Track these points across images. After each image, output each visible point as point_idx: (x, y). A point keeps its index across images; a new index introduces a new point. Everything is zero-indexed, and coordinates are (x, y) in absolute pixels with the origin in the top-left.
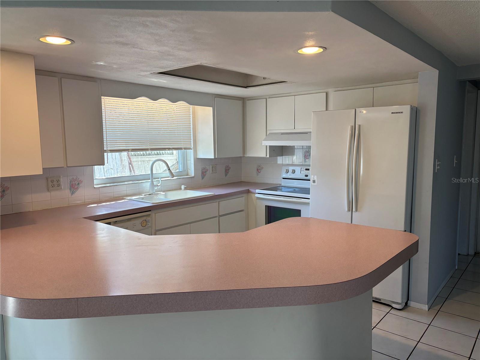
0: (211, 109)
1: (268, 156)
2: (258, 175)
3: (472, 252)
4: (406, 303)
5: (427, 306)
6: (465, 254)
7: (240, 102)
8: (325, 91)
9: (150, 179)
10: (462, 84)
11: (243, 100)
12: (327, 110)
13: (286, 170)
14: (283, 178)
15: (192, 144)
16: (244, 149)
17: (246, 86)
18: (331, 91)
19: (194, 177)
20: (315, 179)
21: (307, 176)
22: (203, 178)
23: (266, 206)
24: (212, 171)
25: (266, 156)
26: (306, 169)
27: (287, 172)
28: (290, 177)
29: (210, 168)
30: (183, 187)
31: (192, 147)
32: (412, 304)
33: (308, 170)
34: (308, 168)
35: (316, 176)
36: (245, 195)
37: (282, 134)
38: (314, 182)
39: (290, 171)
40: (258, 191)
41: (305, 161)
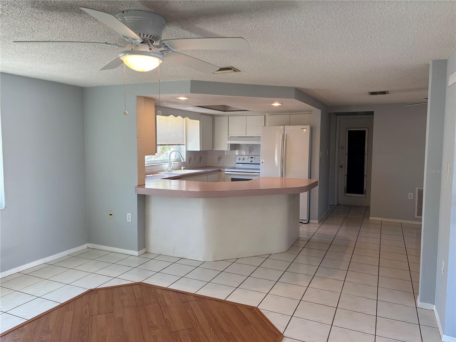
0: (198, 121)
1: (229, 150)
2: (219, 162)
3: (336, 204)
4: (309, 221)
5: (318, 221)
6: (333, 205)
7: (211, 118)
8: (264, 114)
9: (168, 162)
10: (330, 114)
11: (213, 116)
12: (265, 126)
13: (239, 158)
14: (237, 163)
15: (185, 142)
16: (213, 146)
17: (224, 110)
18: (267, 114)
19: (185, 162)
20: (263, 161)
21: (251, 161)
22: (189, 163)
23: (231, 178)
24: (194, 159)
25: (228, 150)
26: (251, 158)
27: (240, 159)
28: (241, 162)
29: (193, 157)
30: (182, 168)
31: (185, 144)
32: (311, 221)
33: (252, 158)
34: (252, 157)
35: (263, 160)
36: (218, 173)
37: (238, 137)
38: (262, 163)
39: (242, 159)
40: (226, 170)
41: (250, 153)
